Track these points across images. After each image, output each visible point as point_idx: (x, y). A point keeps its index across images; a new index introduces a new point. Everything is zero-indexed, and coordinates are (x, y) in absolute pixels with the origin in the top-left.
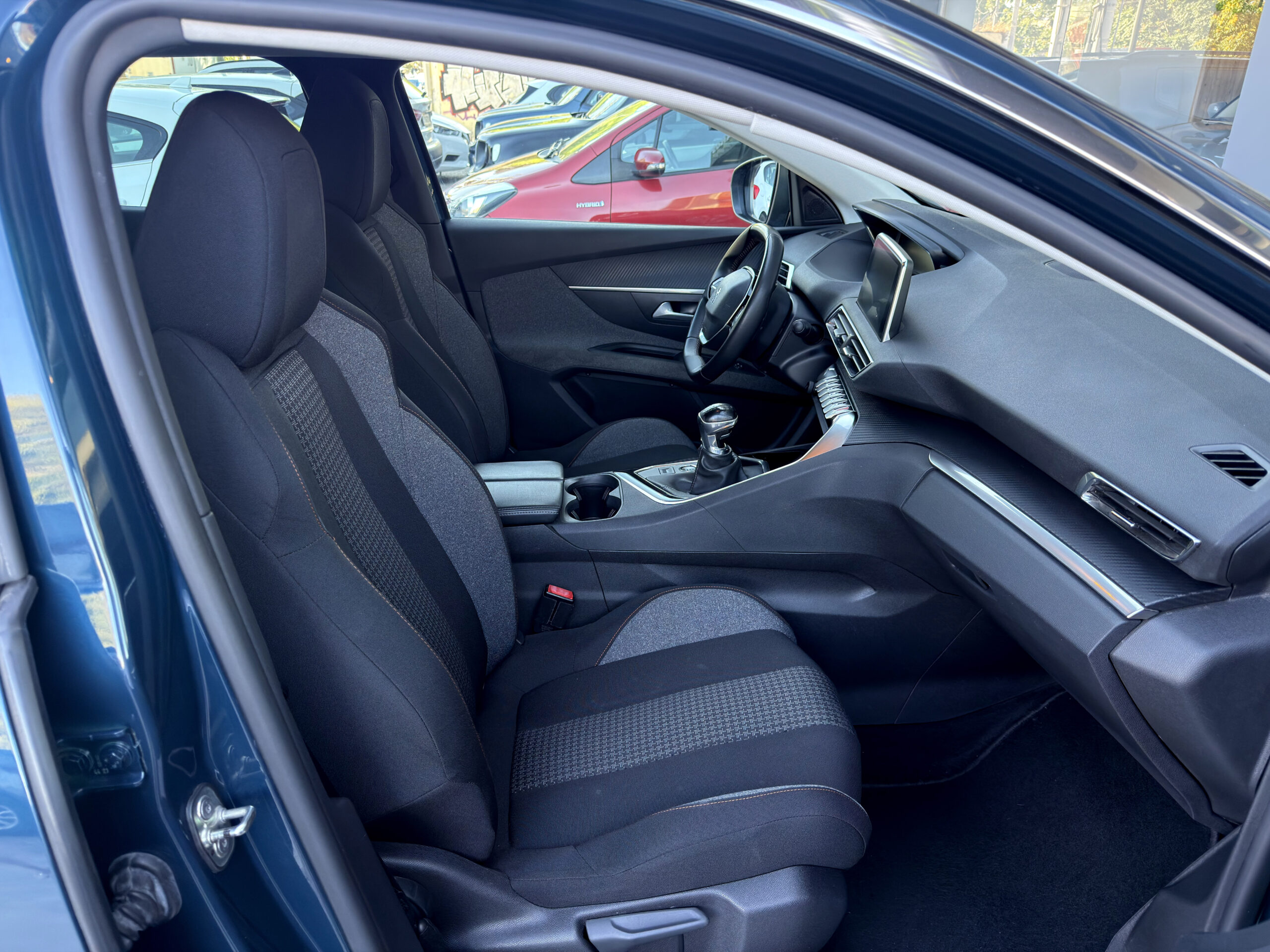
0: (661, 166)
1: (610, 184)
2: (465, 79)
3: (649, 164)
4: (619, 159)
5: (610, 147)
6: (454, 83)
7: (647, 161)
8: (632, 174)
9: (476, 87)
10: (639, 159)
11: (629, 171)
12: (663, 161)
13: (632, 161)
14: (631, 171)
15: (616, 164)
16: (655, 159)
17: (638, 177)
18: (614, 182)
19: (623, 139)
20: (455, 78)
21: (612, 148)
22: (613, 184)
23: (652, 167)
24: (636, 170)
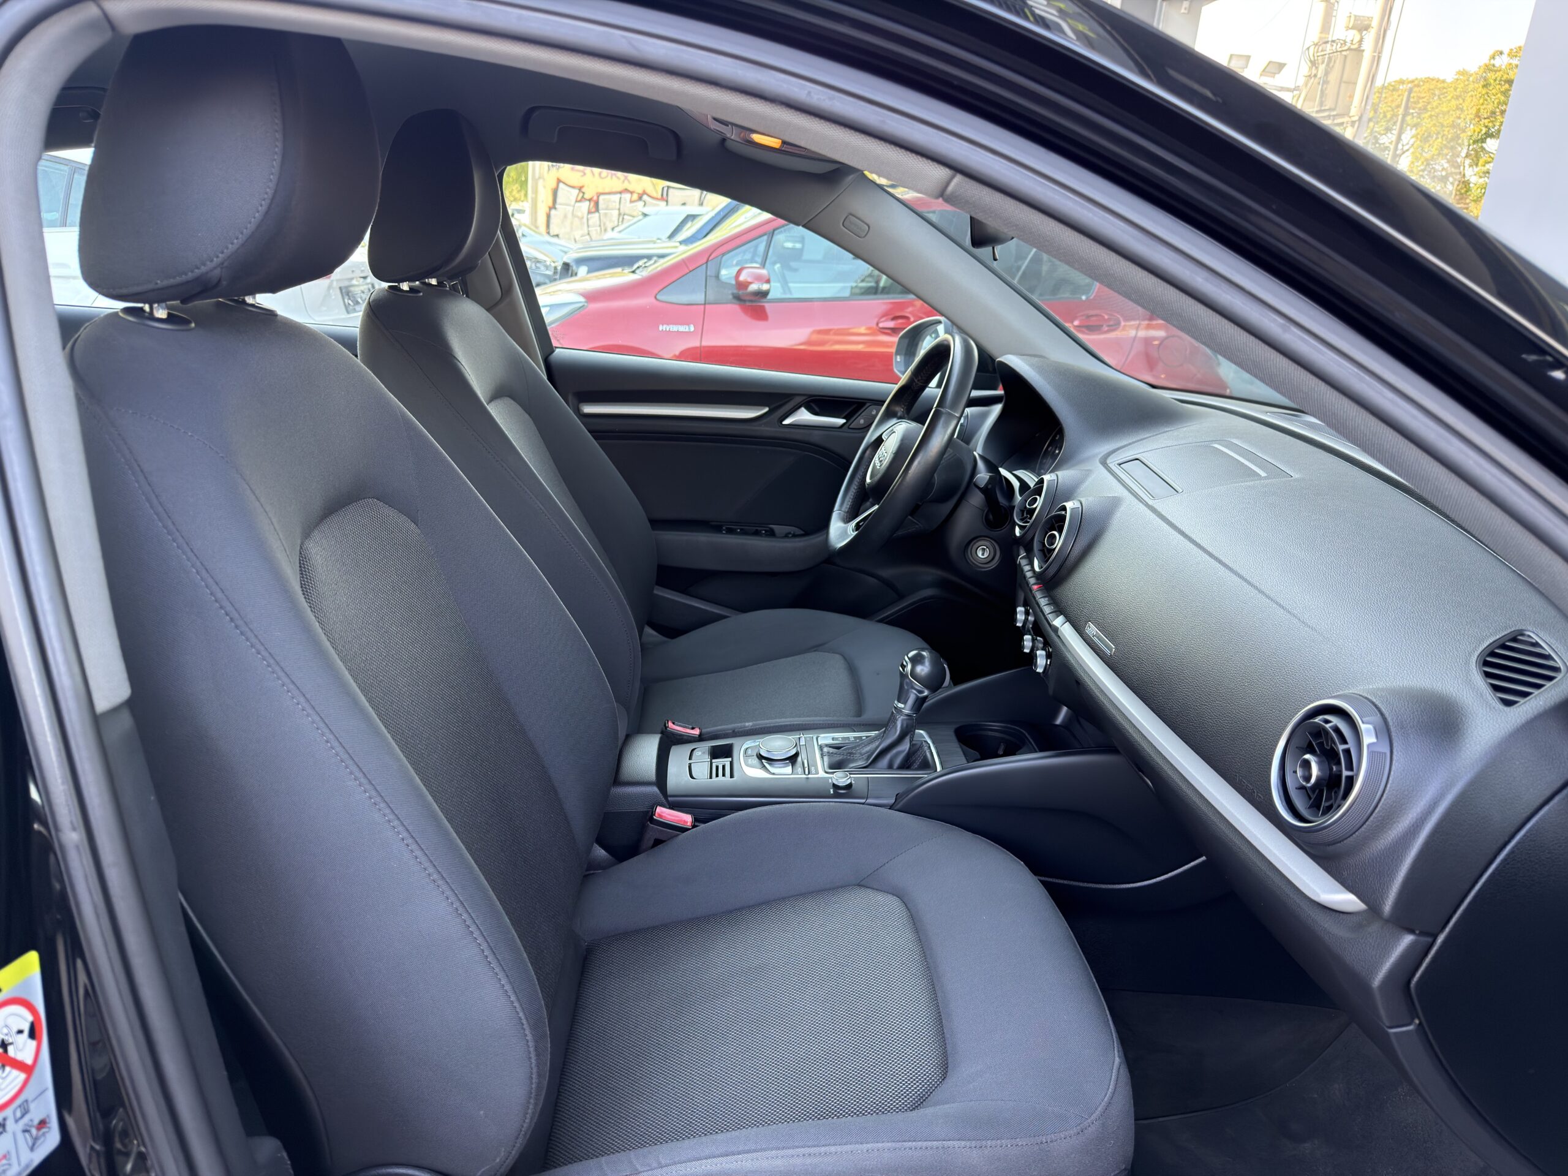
0: (765, 287)
1: (702, 307)
2: (576, 219)
3: (751, 283)
4: (717, 277)
5: (707, 262)
7: (749, 280)
8: (731, 297)
9: (590, 229)
10: (742, 278)
11: (728, 294)
12: (768, 281)
13: (733, 282)
14: (730, 292)
15: (712, 282)
16: (759, 278)
17: (738, 298)
18: (709, 304)
19: (723, 254)
20: (565, 216)
21: (709, 263)
22: (707, 306)
23: (754, 287)
24: (735, 291)
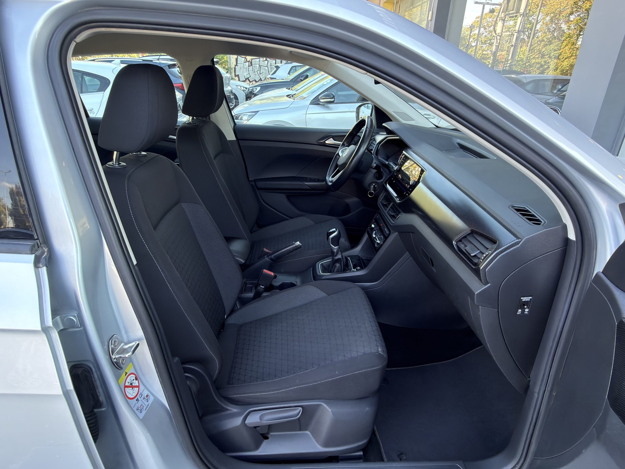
6: (240, 70)
